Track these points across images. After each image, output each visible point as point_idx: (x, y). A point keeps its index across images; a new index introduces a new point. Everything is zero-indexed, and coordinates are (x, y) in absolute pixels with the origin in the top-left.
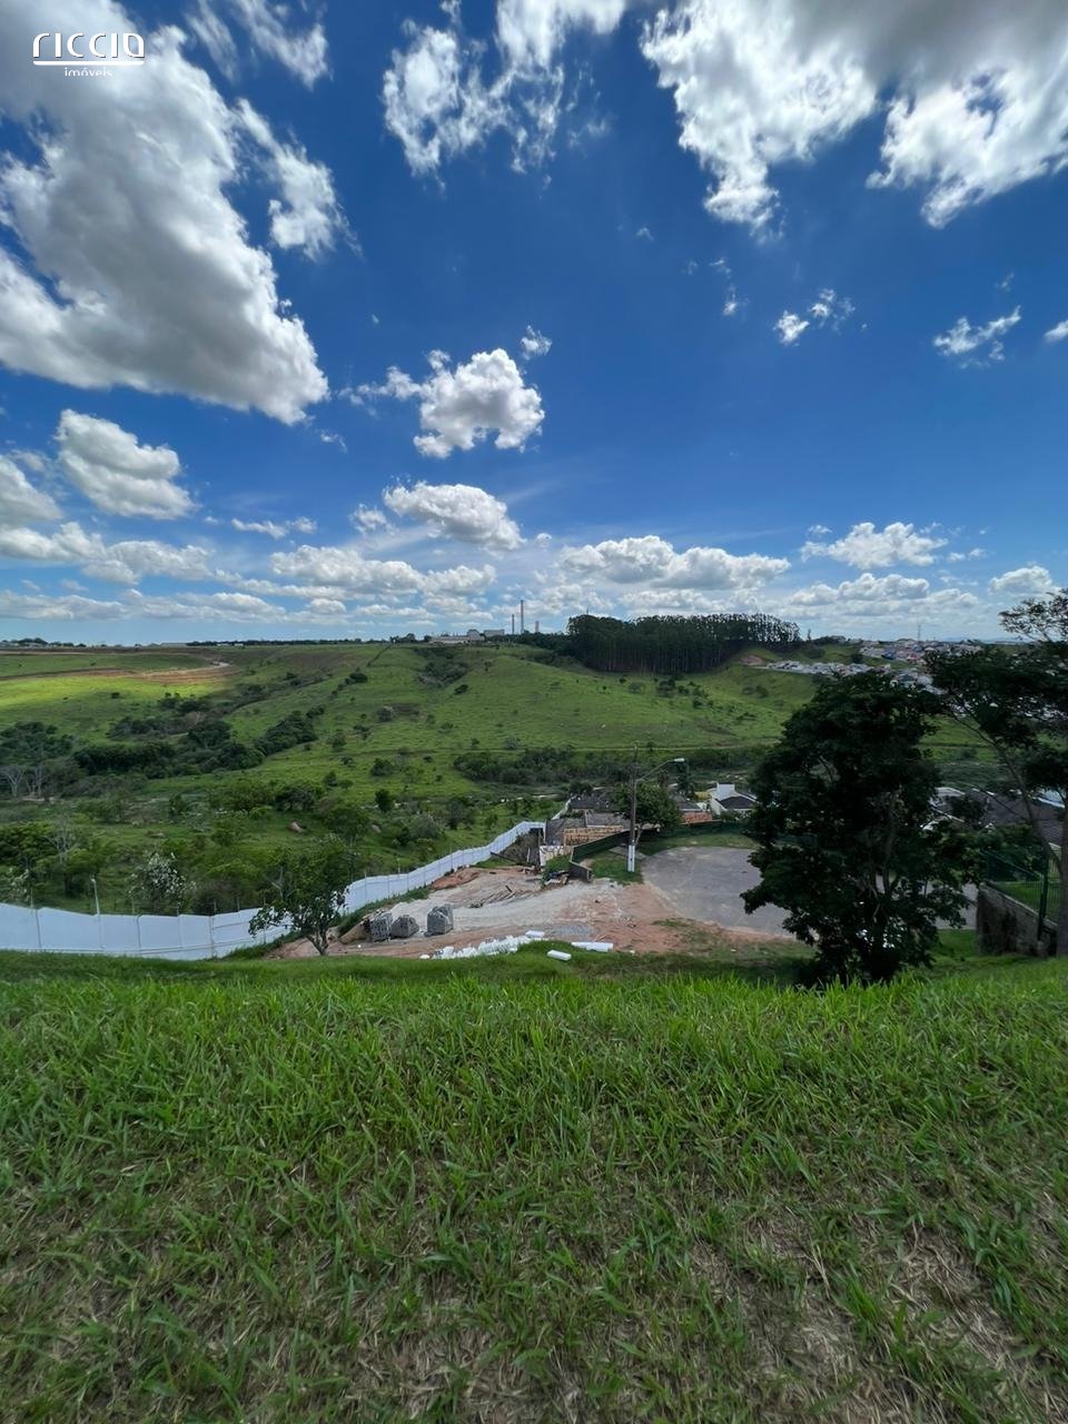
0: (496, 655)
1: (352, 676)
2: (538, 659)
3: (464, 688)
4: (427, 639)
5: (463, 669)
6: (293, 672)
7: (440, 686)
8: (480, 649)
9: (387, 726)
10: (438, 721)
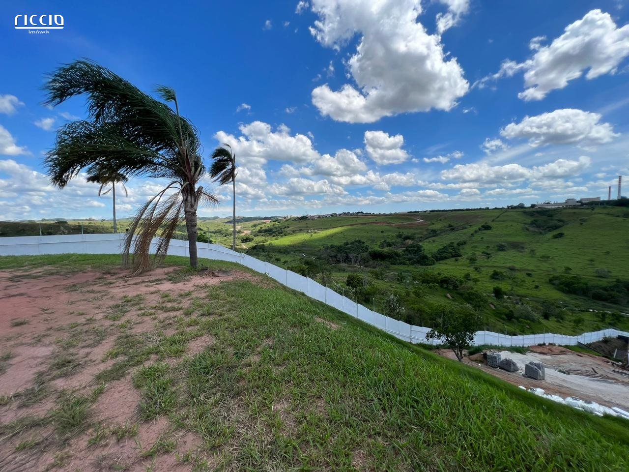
1: (483, 226)
3: (561, 235)
4: (533, 206)
5: (561, 224)
6: (452, 224)
7: (541, 233)
9: (502, 253)
10: (537, 254)
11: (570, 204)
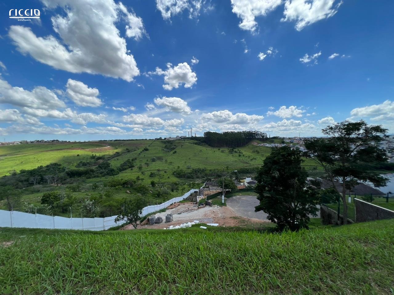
0: (184, 143)
1: (144, 149)
2: (196, 144)
3: (175, 152)
4: (165, 139)
5: (175, 147)
6: (128, 148)
7: (169, 152)
8: (180, 141)
9: (154, 163)
10: (168, 161)
11: (178, 138)
